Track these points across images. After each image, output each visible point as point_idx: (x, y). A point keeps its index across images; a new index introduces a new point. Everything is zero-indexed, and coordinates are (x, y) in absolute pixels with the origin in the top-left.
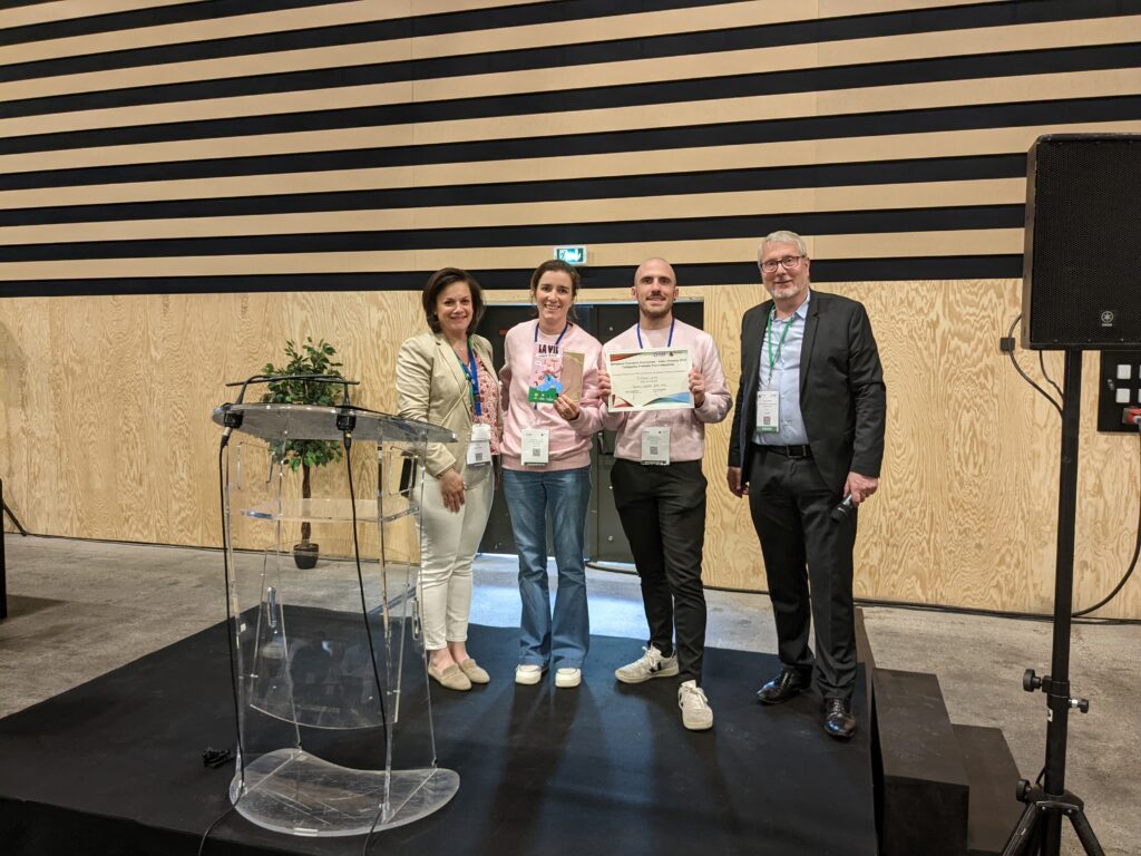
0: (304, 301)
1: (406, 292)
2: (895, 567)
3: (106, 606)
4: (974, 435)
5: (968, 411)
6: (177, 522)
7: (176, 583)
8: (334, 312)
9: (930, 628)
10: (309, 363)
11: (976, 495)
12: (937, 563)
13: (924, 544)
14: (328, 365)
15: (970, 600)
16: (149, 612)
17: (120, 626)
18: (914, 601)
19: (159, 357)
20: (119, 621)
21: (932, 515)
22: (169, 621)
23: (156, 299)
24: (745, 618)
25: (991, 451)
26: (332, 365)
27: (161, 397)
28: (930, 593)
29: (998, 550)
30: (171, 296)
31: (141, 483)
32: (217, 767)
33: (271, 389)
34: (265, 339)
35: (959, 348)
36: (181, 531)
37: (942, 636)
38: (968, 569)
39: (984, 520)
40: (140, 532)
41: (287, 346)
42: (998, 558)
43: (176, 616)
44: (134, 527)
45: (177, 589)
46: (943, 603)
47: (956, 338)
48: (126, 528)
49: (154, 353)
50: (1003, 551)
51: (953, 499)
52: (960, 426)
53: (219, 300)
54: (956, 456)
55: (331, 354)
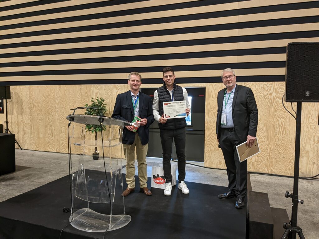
0: (96, 87)
1: (124, 85)
2: (259, 163)
3: (42, 169)
4: (282, 126)
5: (281, 119)
6: (62, 146)
7: (61, 163)
8: (104, 90)
9: (269, 181)
10: (97, 104)
11: (283, 143)
12: (272, 162)
13: (268, 156)
14: (103, 104)
15: (281, 173)
16: (53, 171)
17: (45, 174)
18: (265, 173)
19: (58, 102)
20: (45, 173)
21: (270, 148)
22: (58, 173)
23: (57, 86)
24: (217, 176)
25: (287, 130)
26: (104, 104)
27: (58, 112)
28: (269, 170)
29: (289, 159)
30: (61, 85)
31: (52, 136)
32: (67, 212)
33: (87, 111)
34: (86, 97)
35: (278, 101)
36: (63, 149)
37: (272, 183)
38: (281, 164)
39: (285, 150)
40: (52, 149)
41: (91, 99)
42: (289, 161)
43: (60, 172)
44: (50, 148)
45: (61, 164)
46: (273, 173)
47: (277, 98)
48: (48, 148)
49: (56, 101)
50: (291, 159)
51: (276, 144)
52: (278, 123)
53: (74, 87)
54: (277, 132)
55: (103, 101)
